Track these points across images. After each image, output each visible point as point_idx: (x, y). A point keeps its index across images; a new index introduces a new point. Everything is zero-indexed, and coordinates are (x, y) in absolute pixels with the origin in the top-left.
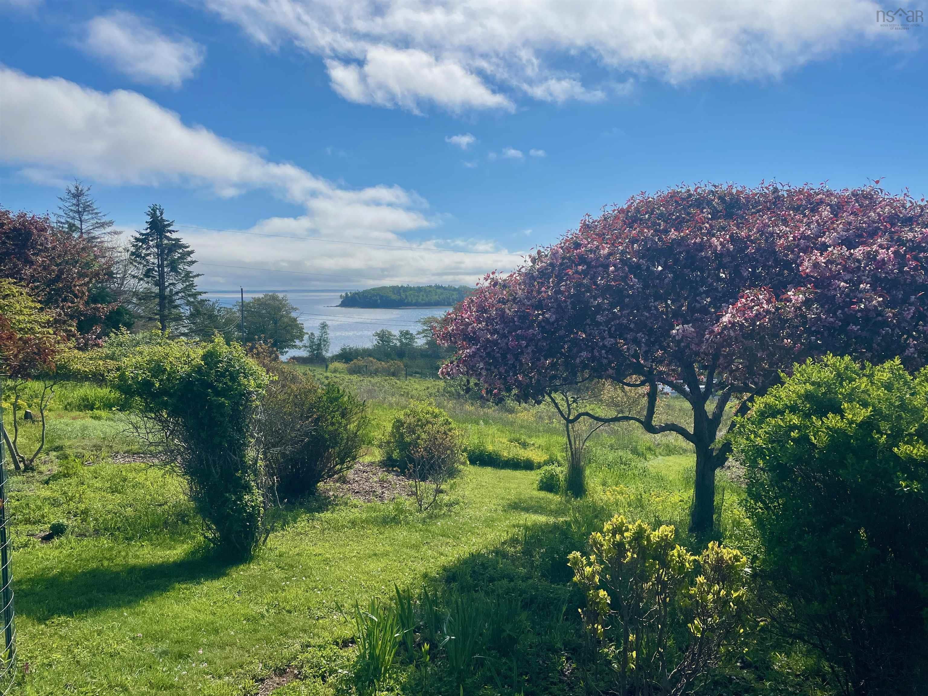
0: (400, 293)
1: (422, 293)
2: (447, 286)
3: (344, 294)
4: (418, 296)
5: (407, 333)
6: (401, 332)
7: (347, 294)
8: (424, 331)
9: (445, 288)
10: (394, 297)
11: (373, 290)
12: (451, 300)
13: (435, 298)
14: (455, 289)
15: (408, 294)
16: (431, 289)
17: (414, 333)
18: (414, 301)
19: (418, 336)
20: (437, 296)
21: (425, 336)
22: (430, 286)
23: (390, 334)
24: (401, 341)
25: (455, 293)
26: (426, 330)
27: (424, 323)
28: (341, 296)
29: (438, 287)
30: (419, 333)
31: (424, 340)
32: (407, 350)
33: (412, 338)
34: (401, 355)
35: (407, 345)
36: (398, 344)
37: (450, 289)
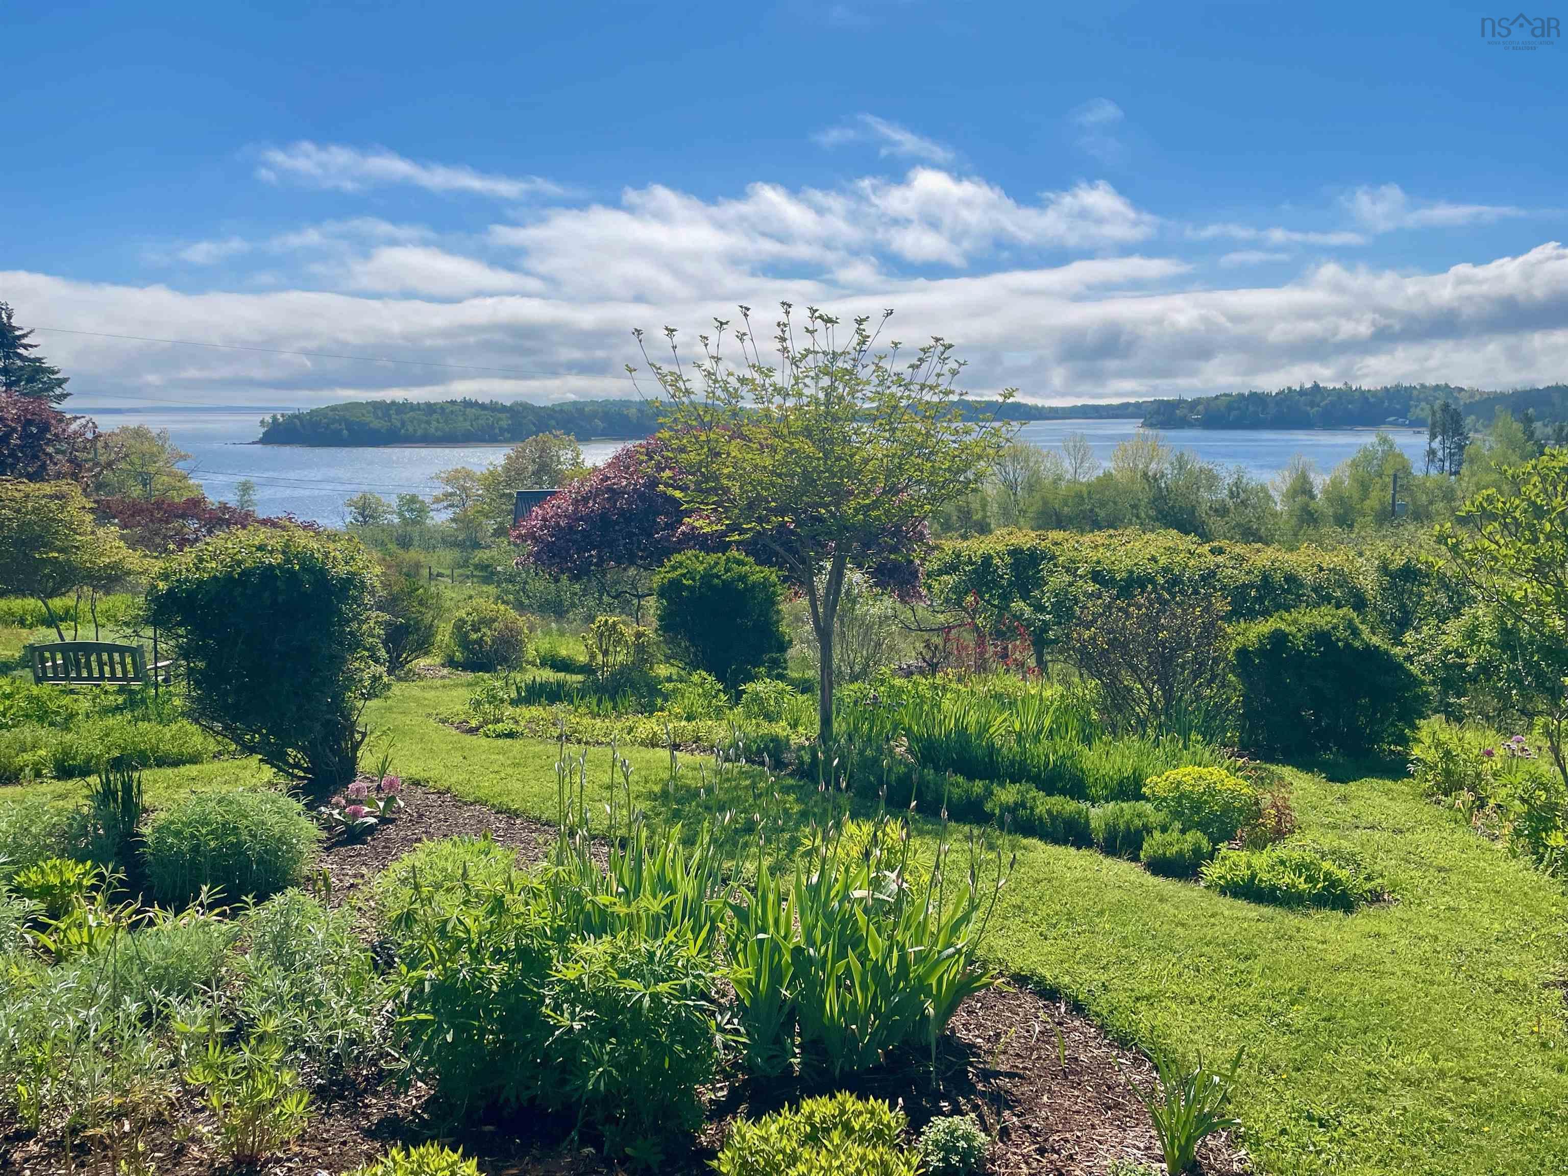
0: (390, 416)
1: (435, 416)
2: (487, 401)
3: (268, 419)
4: (428, 423)
5: (413, 499)
6: (401, 499)
7: (275, 418)
8: (447, 495)
9: (483, 407)
10: (376, 424)
11: (334, 409)
12: (497, 431)
13: (463, 425)
14: (504, 409)
15: (406, 417)
16: (456, 408)
17: (428, 500)
18: (419, 433)
19: (435, 506)
20: (469, 423)
21: (450, 506)
22: (453, 403)
23: (379, 503)
24: (401, 515)
25: (503, 416)
26: (451, 494)
27: (448, 481)
28: (262, 422)
29: (468, 404)
30: (437, 500)
31: (448, 514)
32: (415, 531)
33: (422, 511)
34: (405, 543)
35: (414, 522)
36: (396, 520)
37: (494, 408)
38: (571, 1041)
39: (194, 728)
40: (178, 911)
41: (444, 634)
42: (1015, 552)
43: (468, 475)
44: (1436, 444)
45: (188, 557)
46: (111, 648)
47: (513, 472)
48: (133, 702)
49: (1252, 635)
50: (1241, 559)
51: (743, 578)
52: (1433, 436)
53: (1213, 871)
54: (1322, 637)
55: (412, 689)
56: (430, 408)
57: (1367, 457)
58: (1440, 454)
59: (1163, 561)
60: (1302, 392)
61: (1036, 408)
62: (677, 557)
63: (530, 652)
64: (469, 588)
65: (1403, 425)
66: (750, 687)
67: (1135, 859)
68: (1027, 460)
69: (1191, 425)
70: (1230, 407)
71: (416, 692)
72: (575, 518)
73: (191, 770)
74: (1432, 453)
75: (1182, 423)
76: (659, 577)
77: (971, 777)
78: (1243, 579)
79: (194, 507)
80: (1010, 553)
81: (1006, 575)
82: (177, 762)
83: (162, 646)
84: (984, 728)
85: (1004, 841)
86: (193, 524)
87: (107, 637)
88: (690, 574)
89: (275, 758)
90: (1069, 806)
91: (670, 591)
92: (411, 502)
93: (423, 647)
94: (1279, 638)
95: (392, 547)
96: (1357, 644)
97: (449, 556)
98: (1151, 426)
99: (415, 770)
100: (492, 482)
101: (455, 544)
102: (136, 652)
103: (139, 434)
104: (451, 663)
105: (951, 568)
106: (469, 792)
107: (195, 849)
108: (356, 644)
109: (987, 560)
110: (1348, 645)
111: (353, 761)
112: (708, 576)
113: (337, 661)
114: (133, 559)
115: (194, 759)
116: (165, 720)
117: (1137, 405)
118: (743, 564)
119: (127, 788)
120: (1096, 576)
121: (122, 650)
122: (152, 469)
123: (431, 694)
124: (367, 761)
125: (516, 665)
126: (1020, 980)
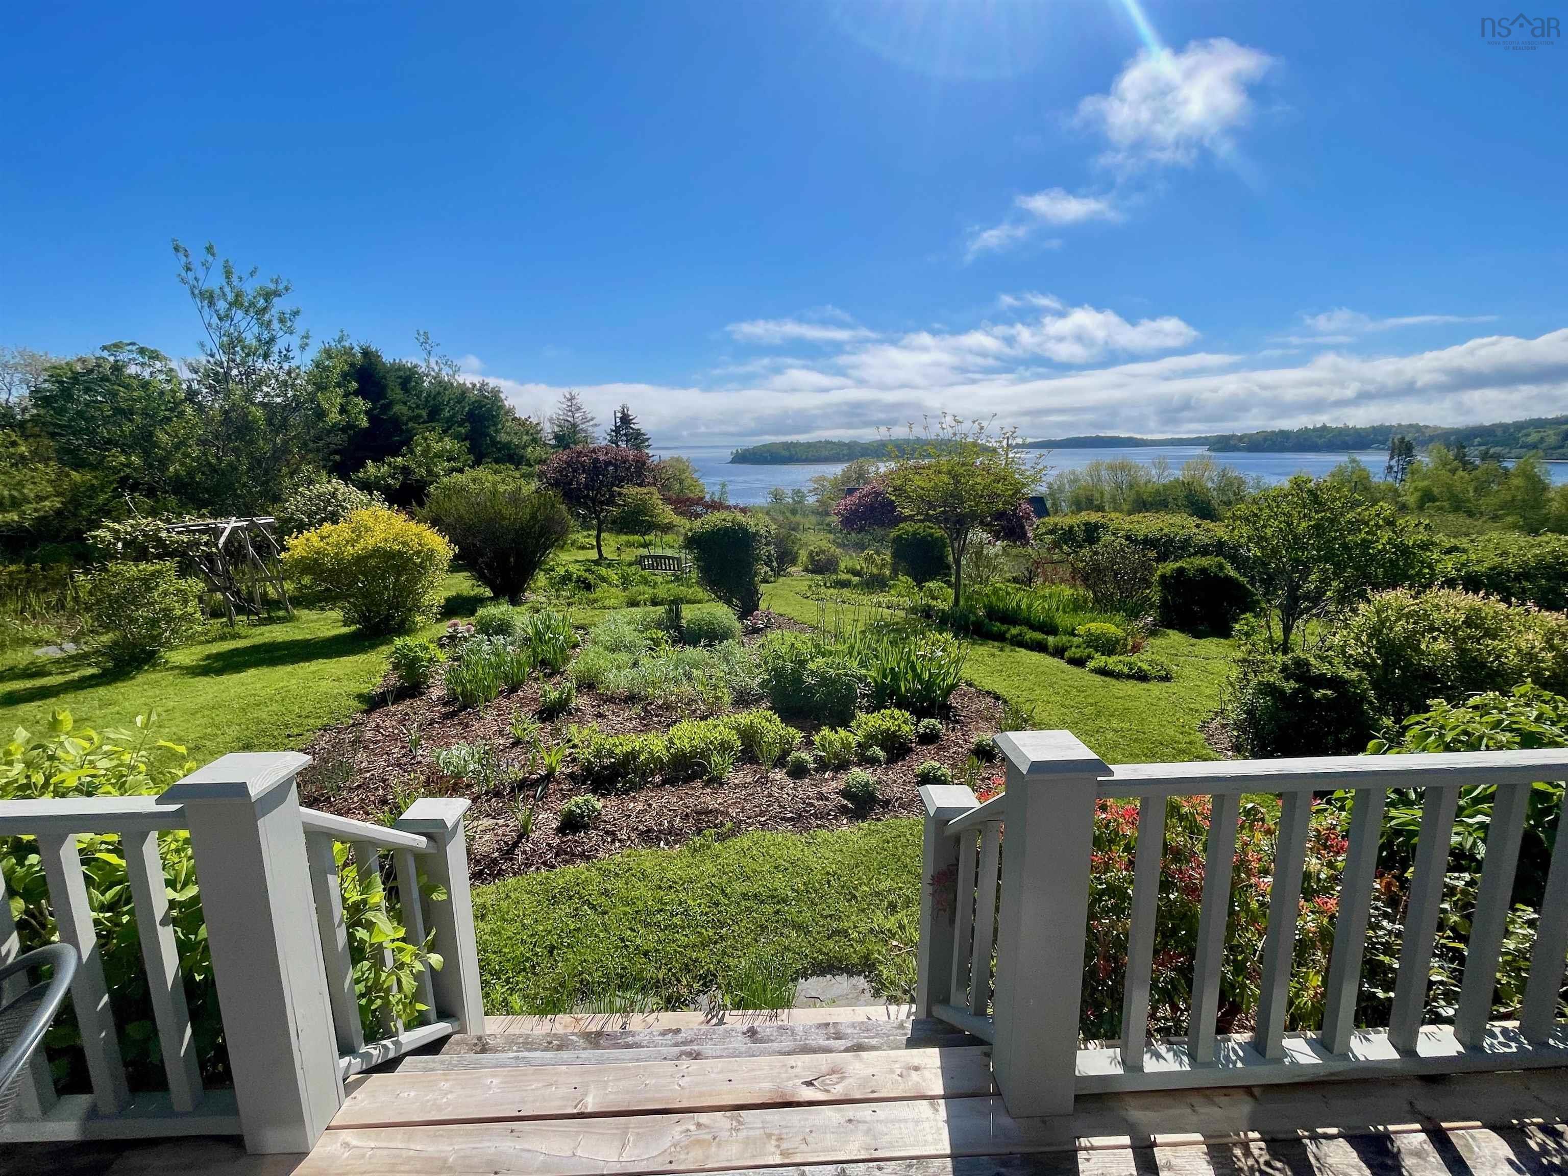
3: (734, 451)
5: (799, 491)
6: (794, 490)
7: (737, 450)
8: (815, 489)
11: (764, 446)
12: (840, 456)
13: (824, 453)
14: (845, 444)
17: (806, 491)
19: (809, 494)
21: (816, 494)
23: (783, 492)
24: (793, 498)
26: (817, 489)
27: (815, 482)
28: (732, 453)
29: (828, 442)
30: (810, 491)
31: (815, 498)
32: (798, 506)
33: (804, 496)
34: (794, 512)
35: (800, 502)
36: (790, 501)
37: (841, 445)
38: (810, 688)
39: (700, 590)
40: (695, 647)
41: (803, 556)
42: (1087, 524)
43: (825, 479)
44: (1393, 463)
45: (698, 523)
46: (669, 558)
47: (846, 478)
48: (677, 579)
49: (1168, 568)
50: (1208, 530)
51: (931, 535)
52: (1392, 458)
53: (1091, 664)
54: (1203, 571)
55: (787, 580)
56: (809, 445)
57: (1341, 470)
58: (1395, 469)
59: (1166, 531)
60: (1315, 430)
61: (1142, 440)
62: (901, 525)
63: (842, 566)
64: (822, 535)
65: (1383, 449)
66: (927, 584)
67: (1062, 658)
68: (1130, 470)
69: (1239, 449)
70: (1265, 440)
71: (789, 582)
72: (859, 505)
73: (699, 606)
74: (1390, 468)
75: (1235, 449)
76: (894, 533)
77: (1003, 623)
78: (1207, 541)
79: (700, 501)
80: (1085, 524)
81: (1081, 535)
82: (694, 602)
83: (689, 557)
84: (1030, 607)
85: (1008, 649)
86: (699, 509)
87: (669, 552)
88: (907, 533)
89: (729, 602)
90: (1038, 636)
91: (898, 539)
92: (797, 492)
93: (794, 562)
94: (1181, 570)
95: (788, 514)
96: (1221, 574)
97: (813, 519)
98: (1214, 450)
99: (781, 611)
100: (835, 483)
101: (818, 513)
102: (679, 559)
103: (678, 460)
104: (806, 570)
105: (1051, 532)
106: (800, 619)
107: (700, 629)
108: (758, 559)
109: (1071, 527)
110: (1216, 575)
111: (758, 605)
112: (915, 534)
113: (750, 565)
114: (677, 520)
115: (700, 602)
116: (689, 586)
117: (1206, 438)
118: (931, 528)
119: (677, 609)
120: (1128, 538)
121: (673, 558)
122: (683, 476)
123: (795, 583)
124: (763, 605)
125: (835, 571)
126: (988, 693)
